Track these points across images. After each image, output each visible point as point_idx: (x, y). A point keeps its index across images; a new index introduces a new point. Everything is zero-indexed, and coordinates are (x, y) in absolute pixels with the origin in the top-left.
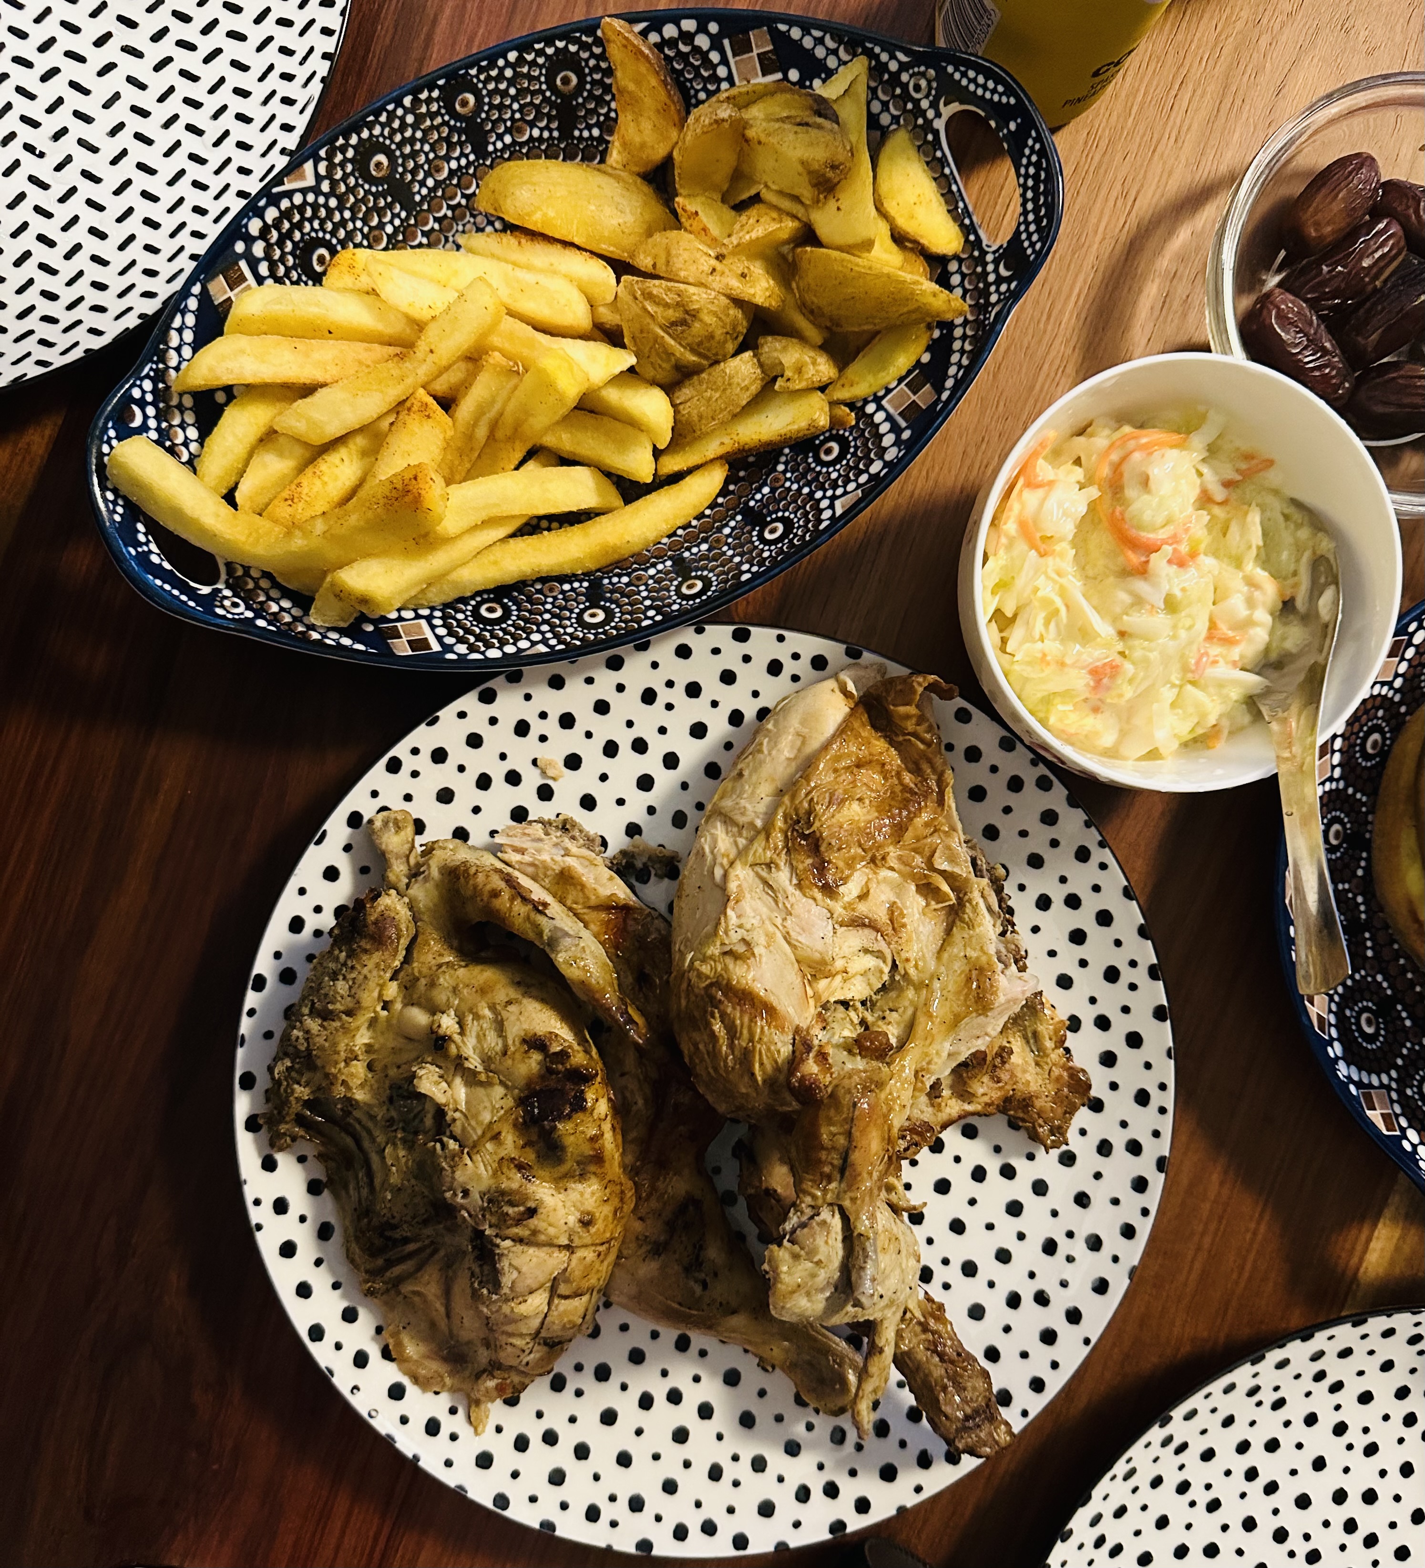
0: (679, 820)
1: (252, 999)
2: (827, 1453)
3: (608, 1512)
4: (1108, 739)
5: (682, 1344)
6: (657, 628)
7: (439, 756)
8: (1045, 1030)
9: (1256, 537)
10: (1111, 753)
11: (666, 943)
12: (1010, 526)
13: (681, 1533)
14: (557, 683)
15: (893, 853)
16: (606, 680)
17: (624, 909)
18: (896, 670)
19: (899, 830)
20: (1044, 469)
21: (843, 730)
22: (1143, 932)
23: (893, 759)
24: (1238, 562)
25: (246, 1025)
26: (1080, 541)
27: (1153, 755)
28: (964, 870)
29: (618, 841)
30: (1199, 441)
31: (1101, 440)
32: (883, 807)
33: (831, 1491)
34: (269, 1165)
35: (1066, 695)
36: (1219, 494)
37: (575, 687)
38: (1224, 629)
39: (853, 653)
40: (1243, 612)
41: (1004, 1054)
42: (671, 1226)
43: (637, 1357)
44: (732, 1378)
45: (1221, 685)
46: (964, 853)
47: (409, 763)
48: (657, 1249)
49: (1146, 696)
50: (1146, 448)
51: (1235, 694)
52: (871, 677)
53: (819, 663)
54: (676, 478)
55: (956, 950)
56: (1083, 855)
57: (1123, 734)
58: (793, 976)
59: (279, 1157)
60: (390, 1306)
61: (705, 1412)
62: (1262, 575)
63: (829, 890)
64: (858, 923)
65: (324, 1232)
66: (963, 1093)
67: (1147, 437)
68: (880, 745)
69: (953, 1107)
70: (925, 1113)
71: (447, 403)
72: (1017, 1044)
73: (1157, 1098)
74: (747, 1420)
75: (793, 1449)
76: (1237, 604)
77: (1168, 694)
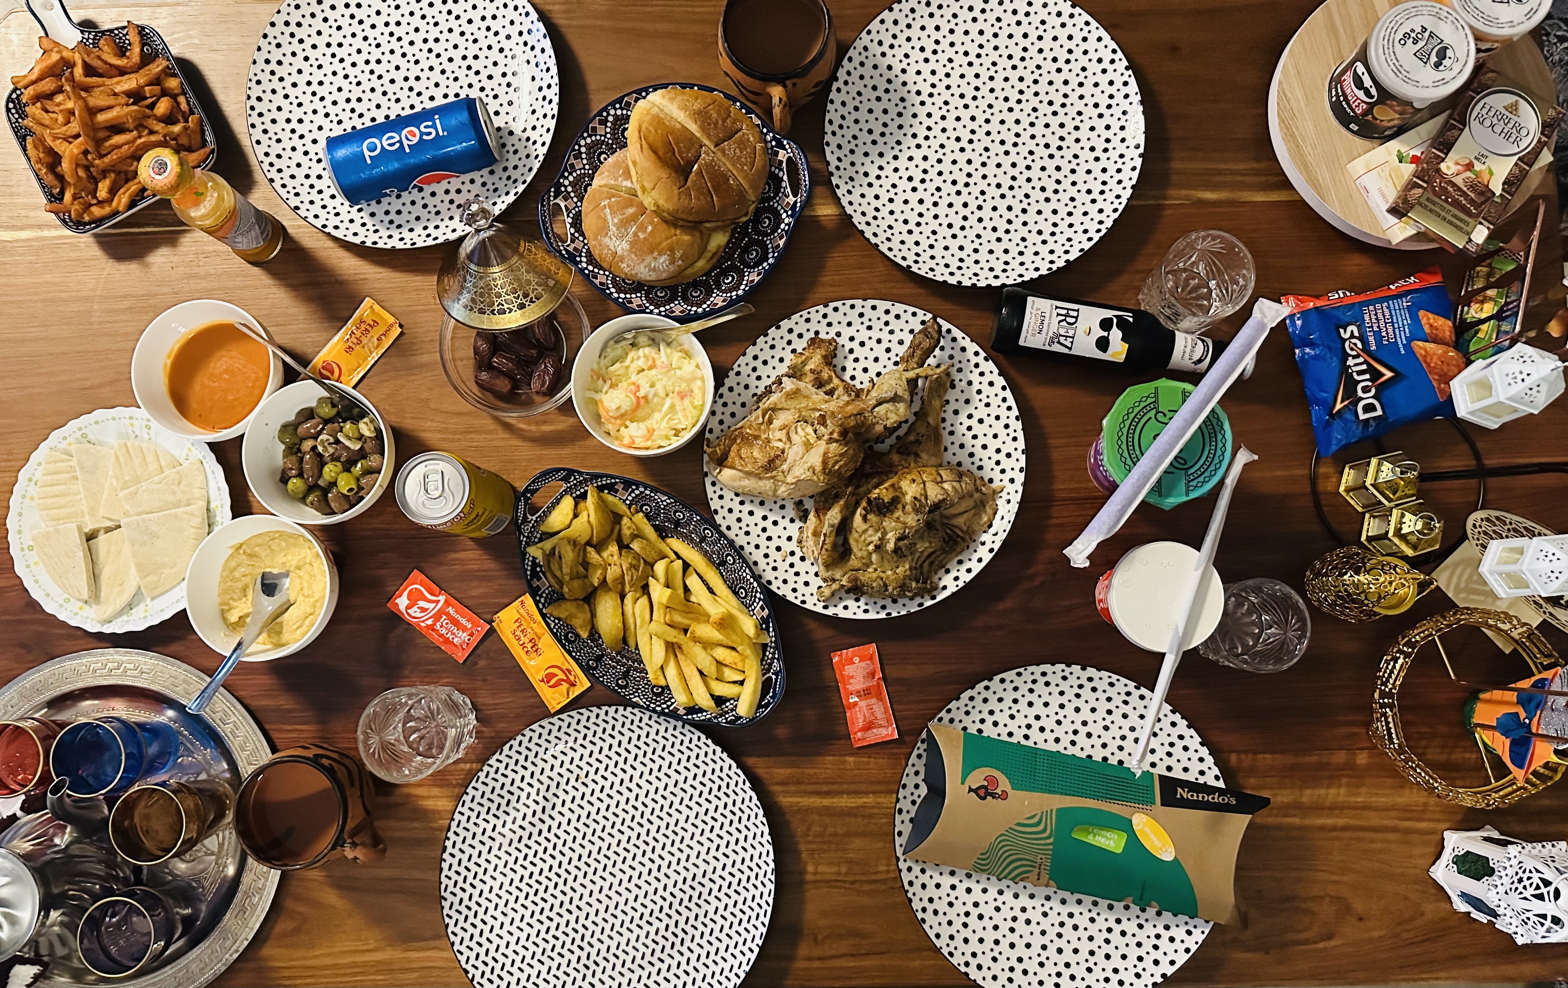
0: (782, 507)
1: (894, 614)
2: (966, 371)
3: (1013, 435)
4: (699, 383)
5: (952, 433)
6: (726, 538)
7: (794, 590)
8: (800, 360)
9: (618, 365)
10: (702, 379)
11: (822, 494)
12: (649, 444)
13: (1009, 408)
14: (756, 563)
15: (763, 436)
16: (748, 549)
17: (817, 511)
18: (706, 458)
19: (757, 437)
20: (626, 441)
21: (733, 468)
22: (754, 344)
23: (734, 448)
24: (628, 367)
25: (903, 613)
26: (643, 420)
27: (697, 366)
28: (759, 412)
29: (798, 524)
30: (597, 397)
31: (610, 427)
32: (752, 445)
33: (977, 365)
34: (945, 588)
35: (692, 403)
36: (609, 383)
37: (754, 558)
38: (650, 363)
39: (706, 474)
40: (642, 360)
41: (812, 371)
42: (908, 455)
43: (962, 446)
44: (956, 412)
45: (668, 357)
46: (754, 414)
47: (801, 598)
48: (917, 456)
49: (682, 379)
50: (607, 411)
51: (669, 350)
52: (712, 465)
53: (713, 484)
54: (676, 553)
55: (784, 405)
56: (738, 374)
57: (695, 379)
58: (813, 451)
59: (941, 585)
60: (974, 532)
61: (970, 416)
62: (629, 359)
63: (783, 452)
64: (789, 439)
65: (960, 562)
66: (830, 380)
67: (603, 413)
68: (732, 454)
69: (836, 381)
70: (840, 391)
71: (686, 631)
72: (808, 368)
73: (806, 316)
74: (967, 402)
75: (970, 383)
76: (641, 363)
77: (678, 372)
